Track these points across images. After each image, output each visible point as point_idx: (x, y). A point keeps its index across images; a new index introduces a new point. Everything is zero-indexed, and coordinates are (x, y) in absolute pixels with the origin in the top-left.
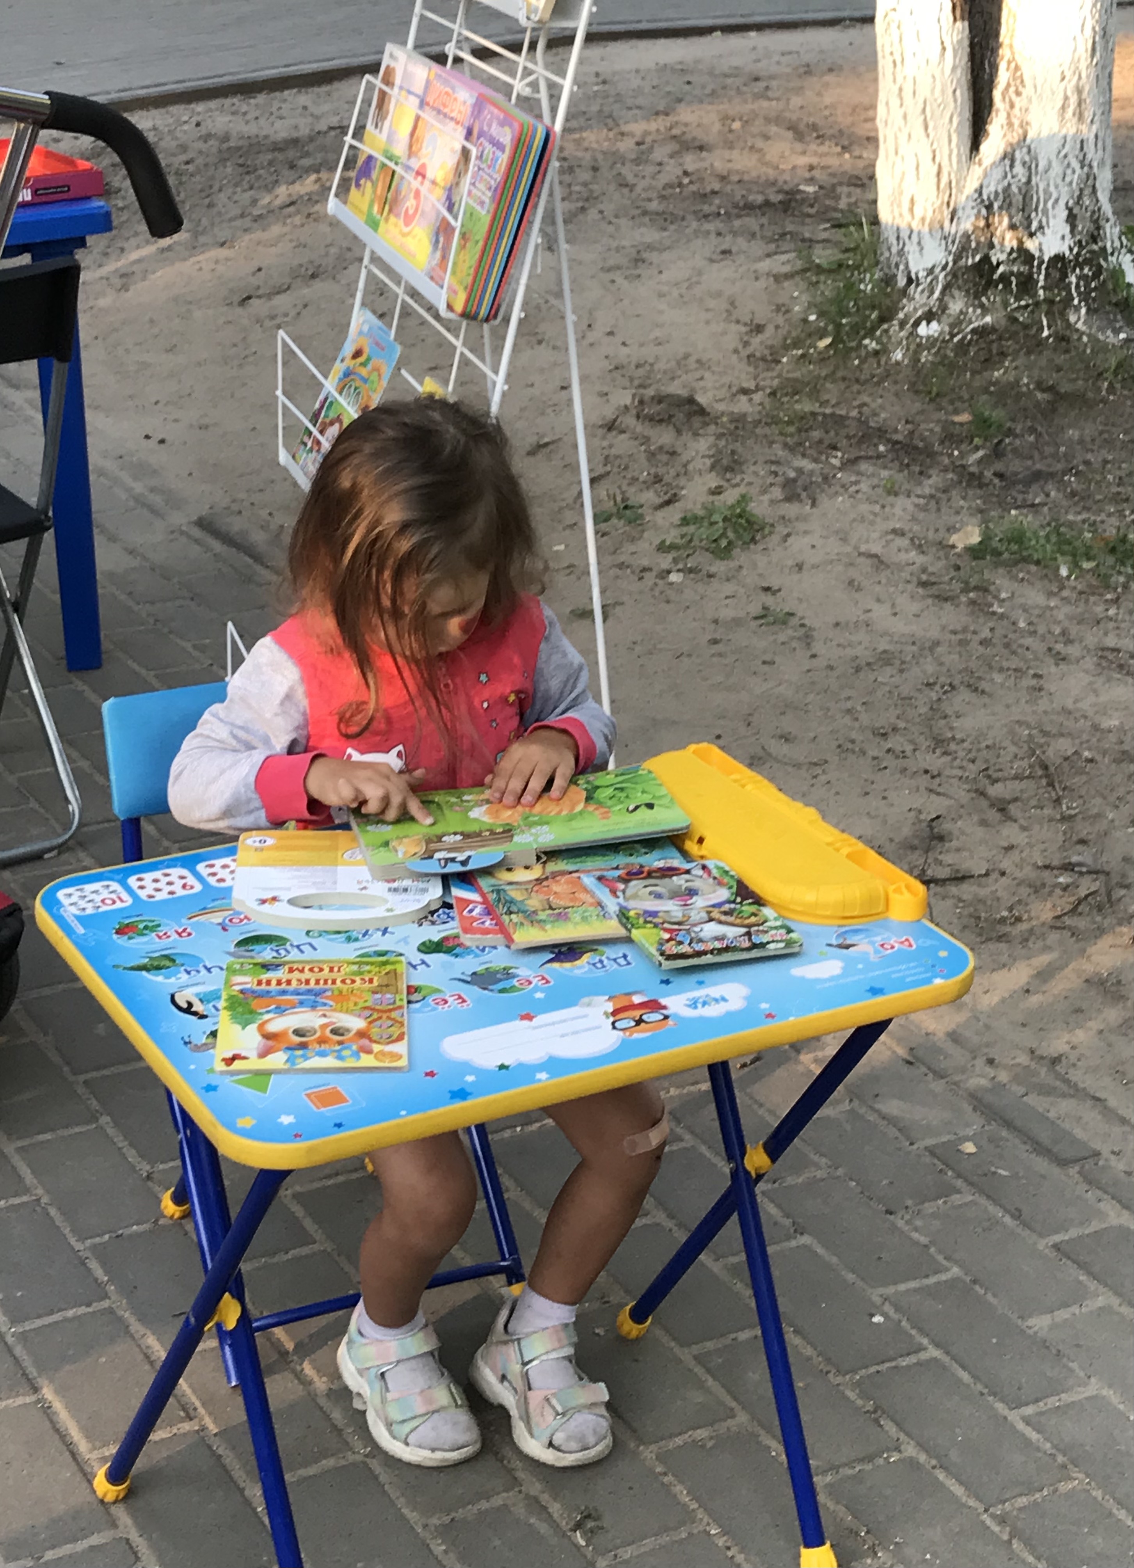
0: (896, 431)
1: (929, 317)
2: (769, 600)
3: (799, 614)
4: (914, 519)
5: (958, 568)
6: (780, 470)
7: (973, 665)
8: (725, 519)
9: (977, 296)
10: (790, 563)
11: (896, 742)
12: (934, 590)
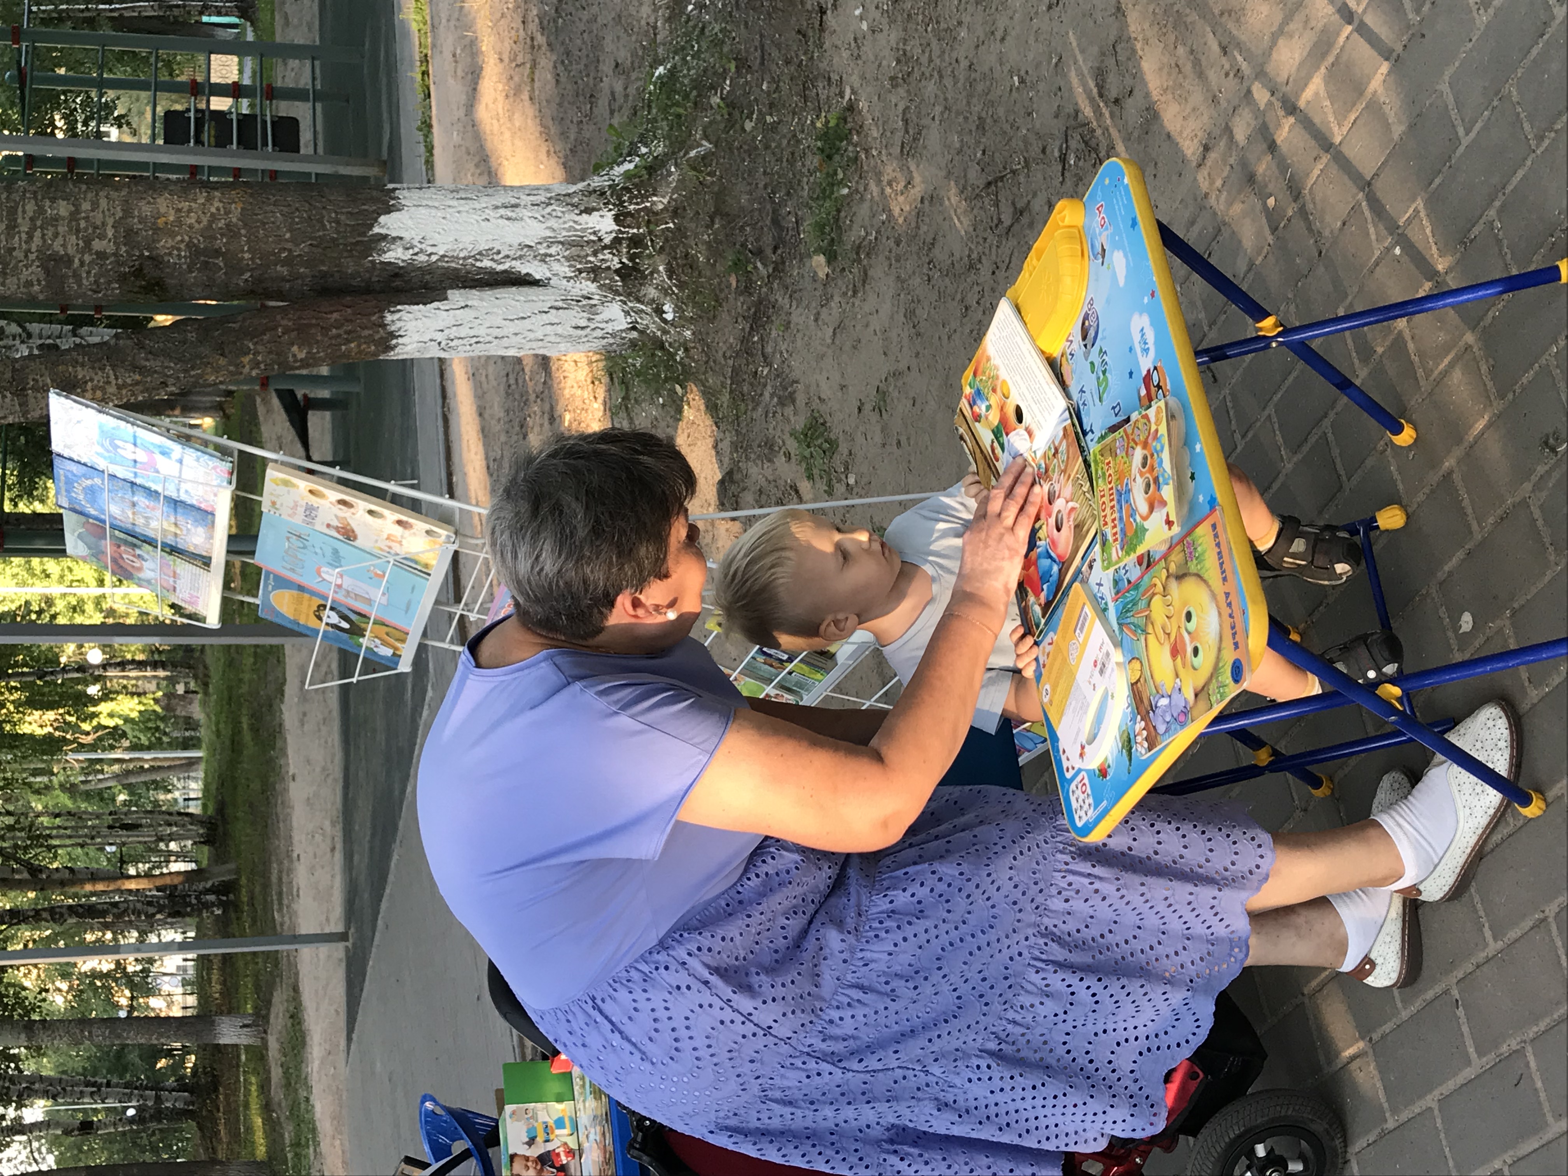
0: (743, 329)
1: (659, 311)
2: (868, 407)
3: (877, 383)
4: (807, 307)
5: (843, 269)
6: (772, 409)
7: (914, 248)
8: (809, 446)
9: (645, 277)
10: (840, 394)
11: (972, 300)
12: (859, 285)
